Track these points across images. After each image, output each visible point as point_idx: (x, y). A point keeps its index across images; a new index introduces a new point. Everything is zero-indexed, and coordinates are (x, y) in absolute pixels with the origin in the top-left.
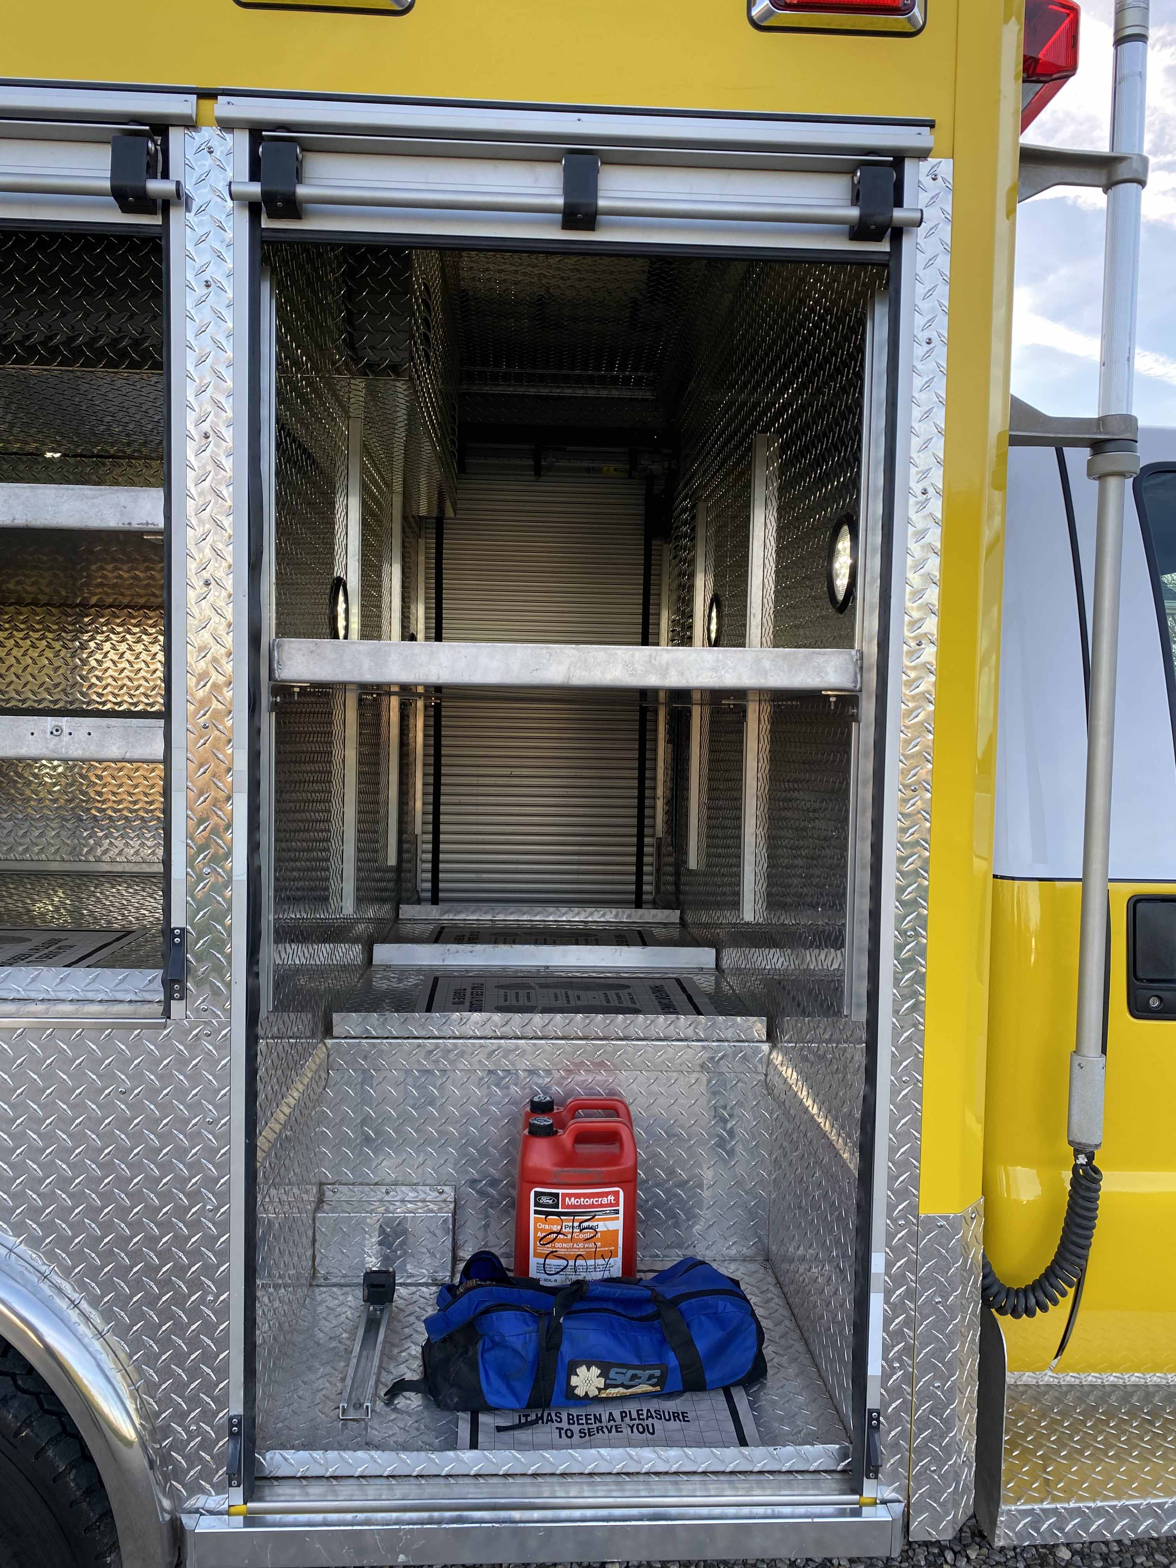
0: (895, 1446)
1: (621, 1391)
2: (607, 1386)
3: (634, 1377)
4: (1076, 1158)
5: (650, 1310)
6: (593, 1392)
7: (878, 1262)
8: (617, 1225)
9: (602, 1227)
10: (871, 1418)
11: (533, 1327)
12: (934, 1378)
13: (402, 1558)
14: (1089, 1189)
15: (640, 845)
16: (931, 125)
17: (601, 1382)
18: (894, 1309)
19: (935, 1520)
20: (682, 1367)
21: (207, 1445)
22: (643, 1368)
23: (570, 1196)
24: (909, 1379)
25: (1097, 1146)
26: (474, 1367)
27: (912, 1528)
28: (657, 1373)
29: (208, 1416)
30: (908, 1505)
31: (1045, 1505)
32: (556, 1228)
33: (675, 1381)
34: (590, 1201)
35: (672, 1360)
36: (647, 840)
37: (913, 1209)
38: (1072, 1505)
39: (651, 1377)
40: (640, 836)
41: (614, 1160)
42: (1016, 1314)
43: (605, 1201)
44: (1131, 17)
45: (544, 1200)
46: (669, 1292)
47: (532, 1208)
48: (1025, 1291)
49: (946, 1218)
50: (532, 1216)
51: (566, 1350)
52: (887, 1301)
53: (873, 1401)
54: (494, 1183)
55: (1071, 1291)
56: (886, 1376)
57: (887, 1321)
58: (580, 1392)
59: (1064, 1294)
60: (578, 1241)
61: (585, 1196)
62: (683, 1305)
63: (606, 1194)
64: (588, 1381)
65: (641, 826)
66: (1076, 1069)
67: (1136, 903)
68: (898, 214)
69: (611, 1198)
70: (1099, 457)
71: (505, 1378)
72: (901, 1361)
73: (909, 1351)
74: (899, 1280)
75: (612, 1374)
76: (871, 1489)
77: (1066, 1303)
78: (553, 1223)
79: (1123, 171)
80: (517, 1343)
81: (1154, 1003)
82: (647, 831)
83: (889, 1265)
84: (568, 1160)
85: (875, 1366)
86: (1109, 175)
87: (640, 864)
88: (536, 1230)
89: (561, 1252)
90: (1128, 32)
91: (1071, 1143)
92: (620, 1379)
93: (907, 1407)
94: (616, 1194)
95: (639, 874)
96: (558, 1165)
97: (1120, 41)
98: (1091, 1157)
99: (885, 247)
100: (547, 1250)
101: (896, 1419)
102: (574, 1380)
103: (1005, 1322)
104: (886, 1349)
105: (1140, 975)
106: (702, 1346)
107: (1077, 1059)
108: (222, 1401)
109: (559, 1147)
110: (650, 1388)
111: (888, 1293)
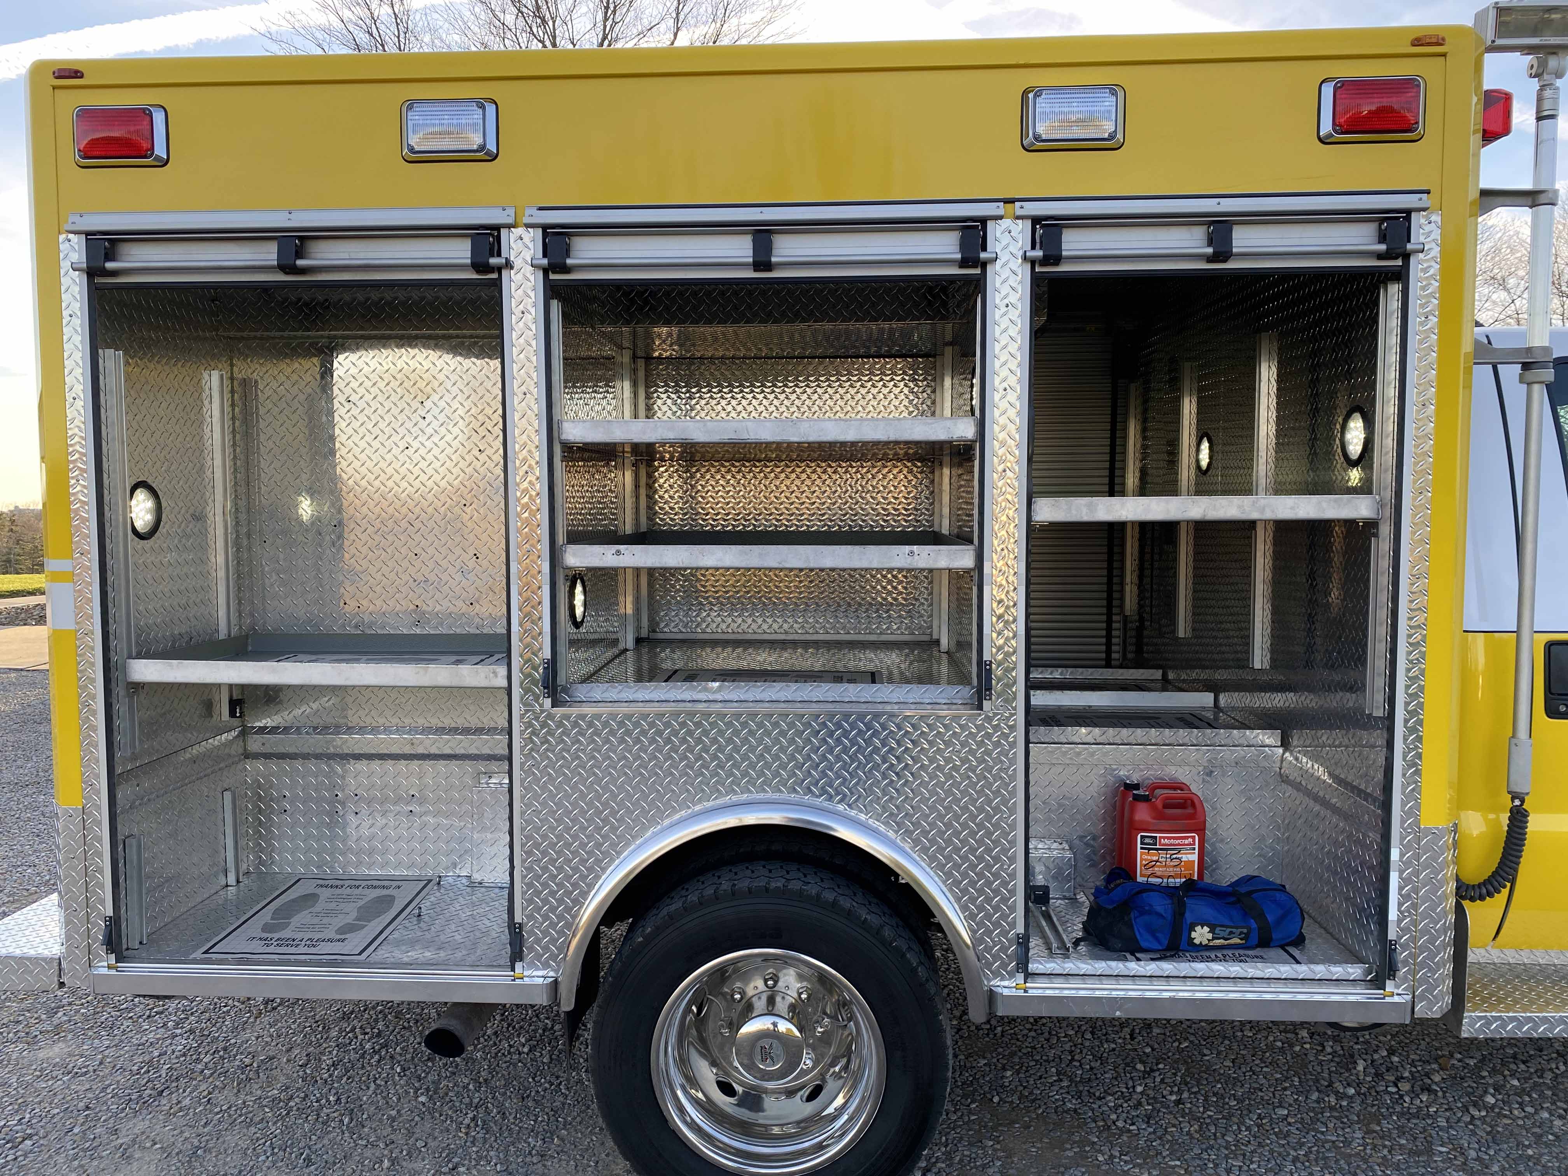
0: (1405, 963)
1: (1222, 941)
2: (1214, 938)
3: (1231, 933)
4: (1513, 801)
5: (1232, 899)
6: (1205, 942)
7: (1395, 854)
8: (1194, 857)
9: (1185, 858)
10: (1391, 945)
11: (1169, 901)
12: (1429, 923)
13: (1118, 1013)
14: (1521, 821)
15: (1109, 622)
16: (1428, 192)
17: (1210, 936)
18: (1405, 881)
19: (1431, 1004)
20: (1260, 929)
21: (1004, 949)
22: (1237, 928)
23: (1164, 838)
24: (1415, 923)
25: (1527, 794)
26: (1131, 927)
27: (1416, 1009)
28: (1245, 931)
29: (1004, 933)
30: (1413, 997)
31: (1494, 1014)
32: (1155, 858)
33: (1254, 939)
34: (1177, 842)
35: (1254, 925)
36: (1115, 618)
37: (1417, 823)
38: (1511, 1014)
39: (1241, 933)
40: (1109, 615)
41: (1192, 817)
42: (1472, 899)
43: (1186, 842)
44: (1547, 105)
45: (1147, 840)
46: (1243, 889)
47: (1139, 846)
48: (1479, 885)
49: (1437, 828)
50: (1139, 850)
51: (1189, 917)
52: (1400, 877)
53: (1392, 935)
54: (1094, 838)
55: (1508, 885)
56: (1400, 921)
57: (1401, 888)
58: (1197, 941)
59: (1504, 887)
60: (1170, 866)
61: (1174, 838)
62: (1254, 895)
63: (1187, 838)
64: (1202, 935)
65: (1109, 607)
66: (1513, 747)
67: (1550, 646)
68: (1409, 247)
69: (1190, 840)
70: (1527, 373)
71: (1153, 933)
72: (1409, 912)
73: (1415, 906)
74: (1407, 864)
75: (1217, 931)
76: (1390, 986)
77: (1505, 892)
78: (1154, 855)
79: (1542, 198)
80: (1159, 909)
81: (1563, 709)
82: (1115, 610)
83: (1402, 855)
84: (1160, 816)
85: (1393, 914)
86: (1534, 201)
87: (1109, 637)
88: (1142, 860)
89: (1159, 874)
90: (1546, 113)
91: (1509, 792)
92: (1222, 934)
93: (1414, 939)
94: (1193, 838)
95: (1109, 644)
96: (1154, 818)
97: (1539, 119)
98: (1523, 801)
99: (1399, 262)
100: (1149, 872)
101: (1405, 947)
102: (1193, 935)
103: (1466, 904)
104: (1400, 905)
105: (1553, 691)
106: (1270, 918)
107: (1514, 741)
108: (1013, 925)
109: (1154, 808)
110: (1239, 941)
111: (1401, 872)
